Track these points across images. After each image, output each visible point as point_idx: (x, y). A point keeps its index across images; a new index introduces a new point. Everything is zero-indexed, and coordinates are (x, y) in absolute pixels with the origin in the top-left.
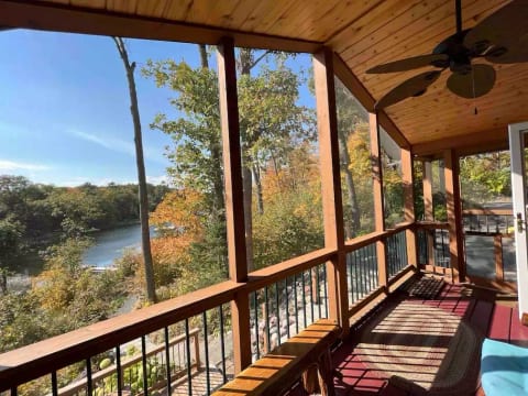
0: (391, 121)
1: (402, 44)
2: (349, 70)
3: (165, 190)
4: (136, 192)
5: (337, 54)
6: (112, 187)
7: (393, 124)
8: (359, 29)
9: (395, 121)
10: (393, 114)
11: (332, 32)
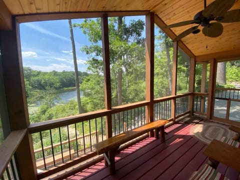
0: (185, 45)
1: (186, 10)
2: (163, 22)
3: (86, 74)
4: (74, 75)
5: (157, 15)
6: (64, 72)
7: (186, 47)
8: (165, 4)
9: (186, 45)
10: (185, 42)
11: (153, 6)
